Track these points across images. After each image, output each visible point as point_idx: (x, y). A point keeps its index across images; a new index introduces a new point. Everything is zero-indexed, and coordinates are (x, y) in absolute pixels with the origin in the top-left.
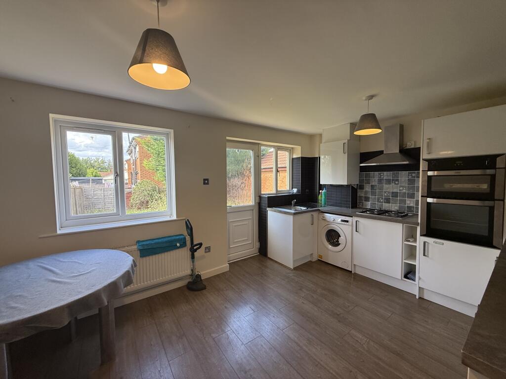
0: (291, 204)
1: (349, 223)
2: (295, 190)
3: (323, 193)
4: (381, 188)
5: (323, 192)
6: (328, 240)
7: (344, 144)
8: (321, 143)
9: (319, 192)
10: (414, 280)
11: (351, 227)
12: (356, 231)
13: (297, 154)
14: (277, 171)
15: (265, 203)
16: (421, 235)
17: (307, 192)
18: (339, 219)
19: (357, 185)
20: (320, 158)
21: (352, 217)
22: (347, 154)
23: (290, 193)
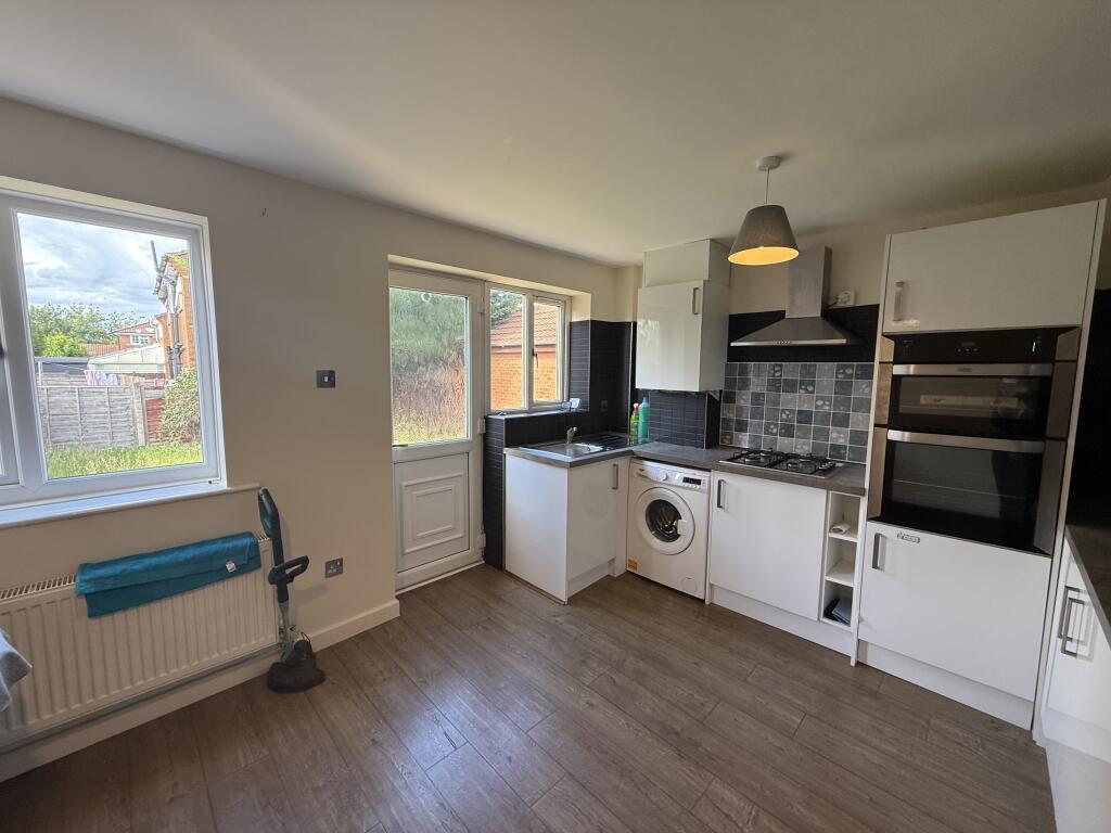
0: (563, 437)
1: (702, 486)
2: (575, 403)
3: (641, 412)
4: (776, 402)
5: (642, 406)
6: (653, 525)
7: (695, 289)
8: (641, 287)
9: (632, 409)
10: (847, 623)
11: (706, 496)
12: (719, 506)
13: (582, 314)
14: (532, 354)
15: (499, 434)
16: (870, 519)
17: (604, 407)
18: (679, 474)
19: (721, 391)
20: (635, 324)
21: (709, 471)
22: (700, 316)
23: (561, 409)
